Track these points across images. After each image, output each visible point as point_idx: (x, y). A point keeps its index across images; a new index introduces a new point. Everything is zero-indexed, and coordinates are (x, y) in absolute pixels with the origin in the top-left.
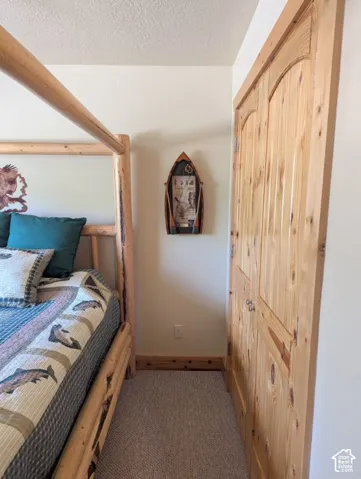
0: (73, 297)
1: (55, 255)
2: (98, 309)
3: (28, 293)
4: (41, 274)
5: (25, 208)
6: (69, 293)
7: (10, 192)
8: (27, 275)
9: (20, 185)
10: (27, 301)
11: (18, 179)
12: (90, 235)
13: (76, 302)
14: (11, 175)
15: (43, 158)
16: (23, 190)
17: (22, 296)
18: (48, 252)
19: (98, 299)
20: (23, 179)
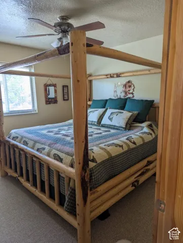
0: (142, 130)
1: (138, 114)
2: (150, 136)
3: (126, 126)
4: (132, 120)
5: (133, 97)
6: (140, 128)
7: (129, 91)
8: (127, 120)
9: (133, 87)
10: (125, 129)
11: (132, 85)
12: (155, 108)
13: (142, 131)
14: (130, 84)
15: (140, 77)
16: (133, 90)
17: (124, 127)
18: (136, 112)
19: (151, 132)
20: (134, 85)
